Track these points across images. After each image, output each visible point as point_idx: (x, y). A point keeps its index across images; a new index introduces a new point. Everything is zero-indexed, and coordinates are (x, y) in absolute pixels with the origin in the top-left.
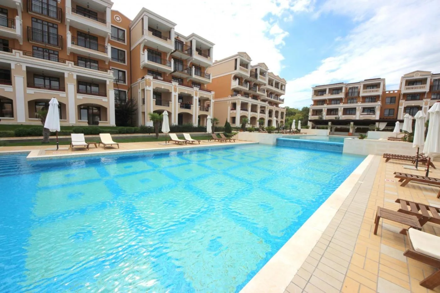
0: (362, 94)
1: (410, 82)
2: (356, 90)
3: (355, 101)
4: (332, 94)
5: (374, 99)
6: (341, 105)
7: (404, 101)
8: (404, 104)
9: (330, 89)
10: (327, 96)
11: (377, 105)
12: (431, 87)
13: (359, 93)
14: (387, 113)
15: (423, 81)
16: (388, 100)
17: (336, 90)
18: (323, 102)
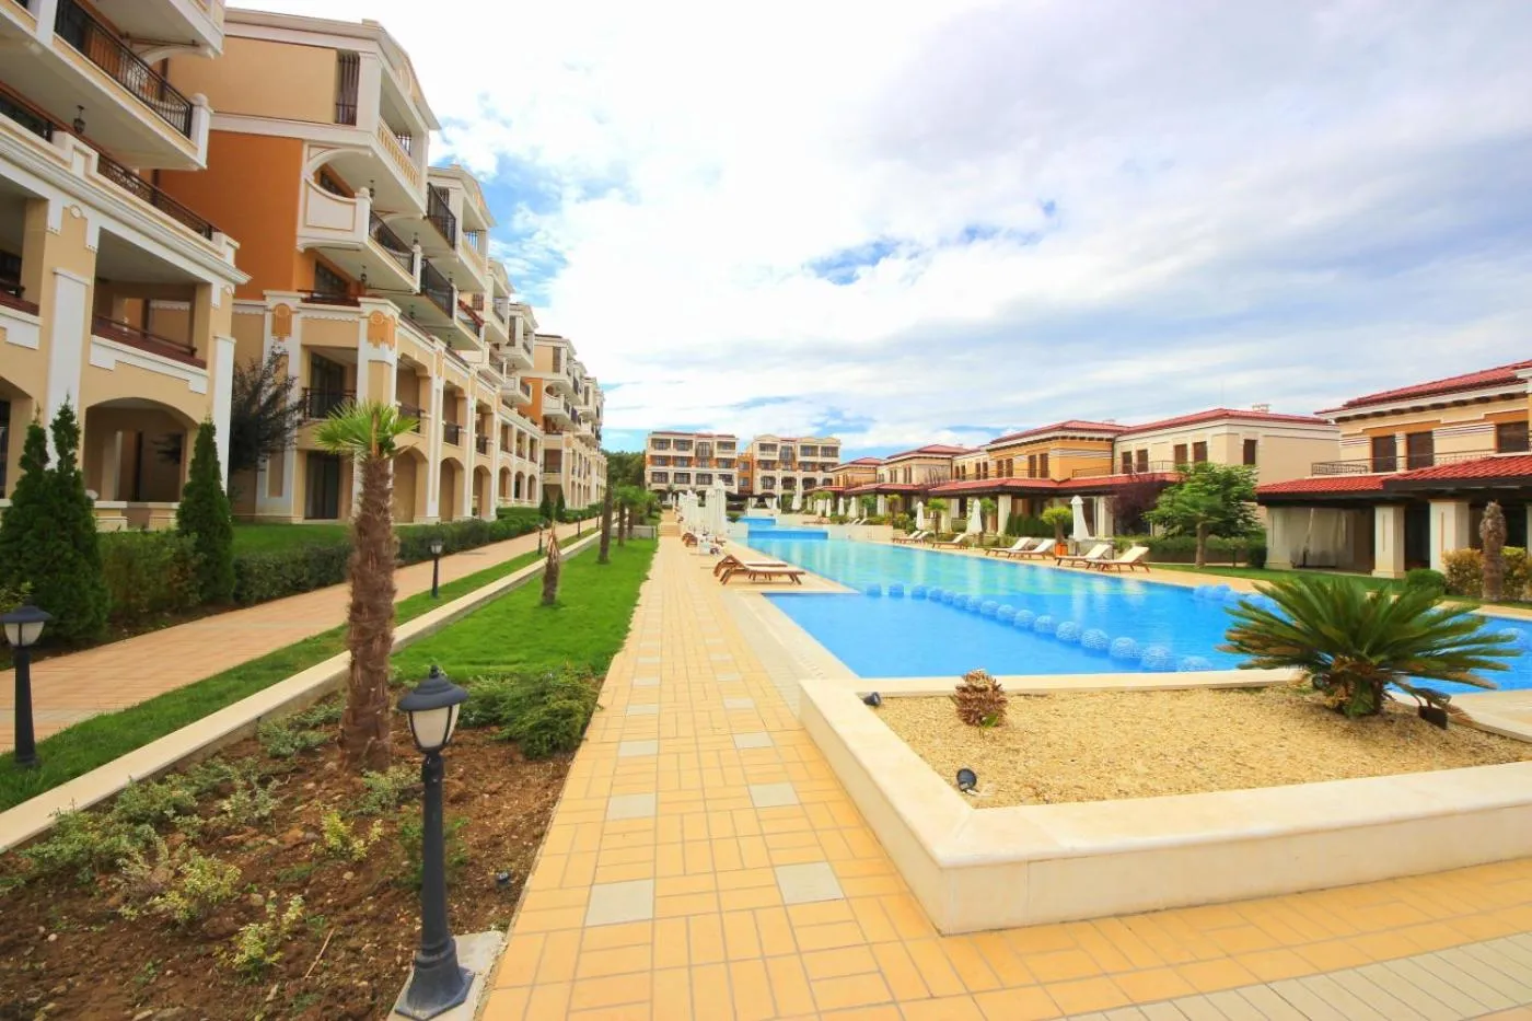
0: (716, 456)
1: (763, 447)
2: (707, 448)
3: (707, 463)
4: (679, 449)
5: (729, 463)
6: (693, 468)
7: (759, 470)
8: (759, 473)
9: (675, 441)
10: (672, 452)
11: (734, 472)
12: (781, 455)
13: (712, 452)
14: (742, 482)
15: (773, 447)
16: (742, 465)
17: (684, 444)
18: (665, 460)
